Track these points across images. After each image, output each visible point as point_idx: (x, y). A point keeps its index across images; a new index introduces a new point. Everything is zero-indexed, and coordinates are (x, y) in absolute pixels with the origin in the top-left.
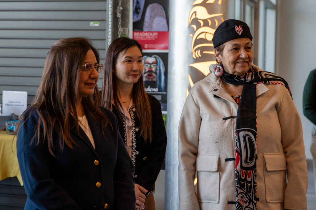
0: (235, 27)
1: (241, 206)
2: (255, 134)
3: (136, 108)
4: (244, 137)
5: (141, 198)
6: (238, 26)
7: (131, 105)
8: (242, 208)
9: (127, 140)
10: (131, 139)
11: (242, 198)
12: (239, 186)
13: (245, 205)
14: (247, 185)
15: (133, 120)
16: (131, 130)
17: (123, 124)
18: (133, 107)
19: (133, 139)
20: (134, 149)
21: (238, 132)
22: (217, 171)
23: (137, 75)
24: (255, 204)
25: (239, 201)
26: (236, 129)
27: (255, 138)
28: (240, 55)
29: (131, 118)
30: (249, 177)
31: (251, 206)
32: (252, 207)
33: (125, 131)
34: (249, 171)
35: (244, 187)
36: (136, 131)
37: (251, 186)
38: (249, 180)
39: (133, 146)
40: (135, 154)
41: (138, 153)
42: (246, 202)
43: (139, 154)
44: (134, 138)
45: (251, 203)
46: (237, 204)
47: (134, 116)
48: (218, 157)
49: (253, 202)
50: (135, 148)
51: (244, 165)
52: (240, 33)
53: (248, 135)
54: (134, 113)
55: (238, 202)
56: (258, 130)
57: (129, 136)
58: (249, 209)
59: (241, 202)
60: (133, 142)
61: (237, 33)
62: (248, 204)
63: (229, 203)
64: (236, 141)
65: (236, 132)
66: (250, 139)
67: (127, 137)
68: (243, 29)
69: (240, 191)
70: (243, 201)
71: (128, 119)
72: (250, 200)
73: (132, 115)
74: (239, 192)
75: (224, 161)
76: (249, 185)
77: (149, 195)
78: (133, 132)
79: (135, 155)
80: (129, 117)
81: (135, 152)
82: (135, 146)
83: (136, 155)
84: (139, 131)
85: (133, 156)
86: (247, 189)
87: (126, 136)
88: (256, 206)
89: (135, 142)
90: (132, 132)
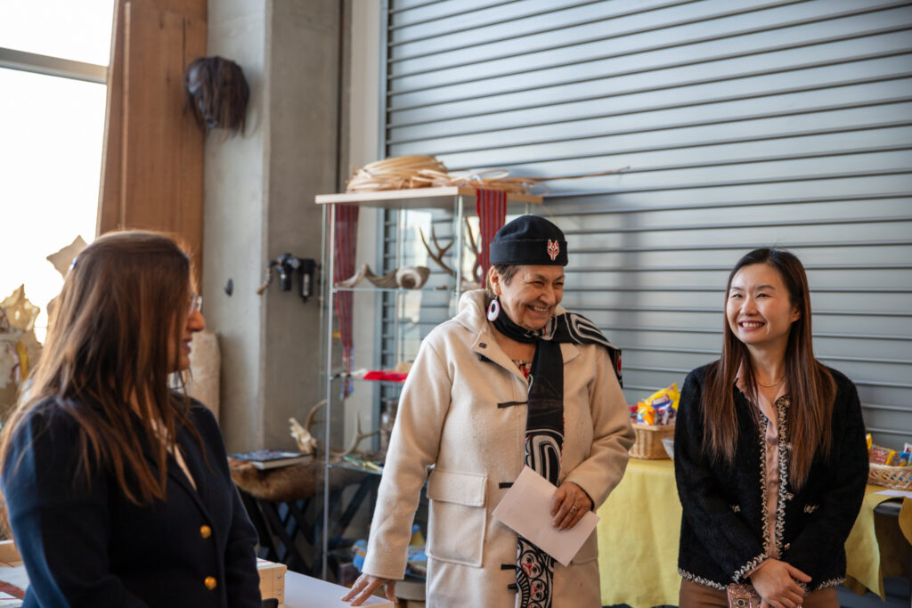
0: (547, 242)
2: (560, 441)
3: (791, 401)
4: (542, 446)
5: (793, 594)
6: (553, 242)
7: (781, 392)
9: (767, 467)
10: (775, 466)
15: (783, 427)
16: (777, 448)
17: (760, 433)
18: (784, 397)
19: (780, 467)
20: (783, 488)
21: (530, 436)
22: (484, 506)
24: (552, 574)
25: (524, 566)
26: (527, 430)
27: (561, 448)
28: (543, 295)
29: (779, 423)
32: (545, 580)
33: (762, 448)
36: (787, 450)
39: (781, 481)
40: (784, 499)
43: (793, 499)
44: (783, 465)
45: (544, 572)
46: (520, 572)
47: (786, 418)
48: (486, 479)
49: (547, 570)
52: (553, 256)
53: (549, 443)
54: (787, 410)
55: (521, 569)
56: (565, 433)
57: (771, 459)
58: (539, 582)
59: (527, 569)
60: (780, 473)
61: (549, 256)
63: (504, 567)
64: (527, 454)
65: (527, 435)
66: (551, 451)
67: (767, 459)
68: (560, 249)
70: (530, 567)
71: (771, 424)
74: (525, 550)
75: (498, 486)
77: (823, 588)
78: (782, 452)
79: (784, 502)
80: (772, 419)
81: (785, 494)
85: (780, 502)
87: (765, 459)
88: (552, 577)
89: (784, 473)
90: (780, 451)
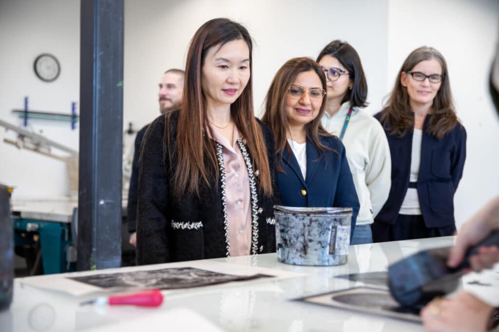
23: (236, 90)
50: (256, 203)
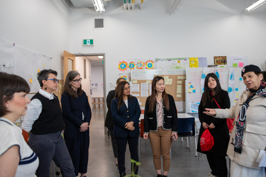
1: (237, 136)
8: (237, 137)
11: (238, 133)
12: (237, 128)
13: (238, 136)
14: (240, 128)
30: (242, 125)
31: (240, 138)
34: (242, 123)
35: (239, 129)
37: (241, 129)
38: (241, 126)
41: (164, 115)
42: (239, 135)
51: (241, 119)
62: (239, 136)
69: (237, 130)
72: (241, 135)
73: (162, 102)
76: (241, 128)
82: (163, 113)
83: (164, 116)
84: (165, 107)
86: (240, 130)
